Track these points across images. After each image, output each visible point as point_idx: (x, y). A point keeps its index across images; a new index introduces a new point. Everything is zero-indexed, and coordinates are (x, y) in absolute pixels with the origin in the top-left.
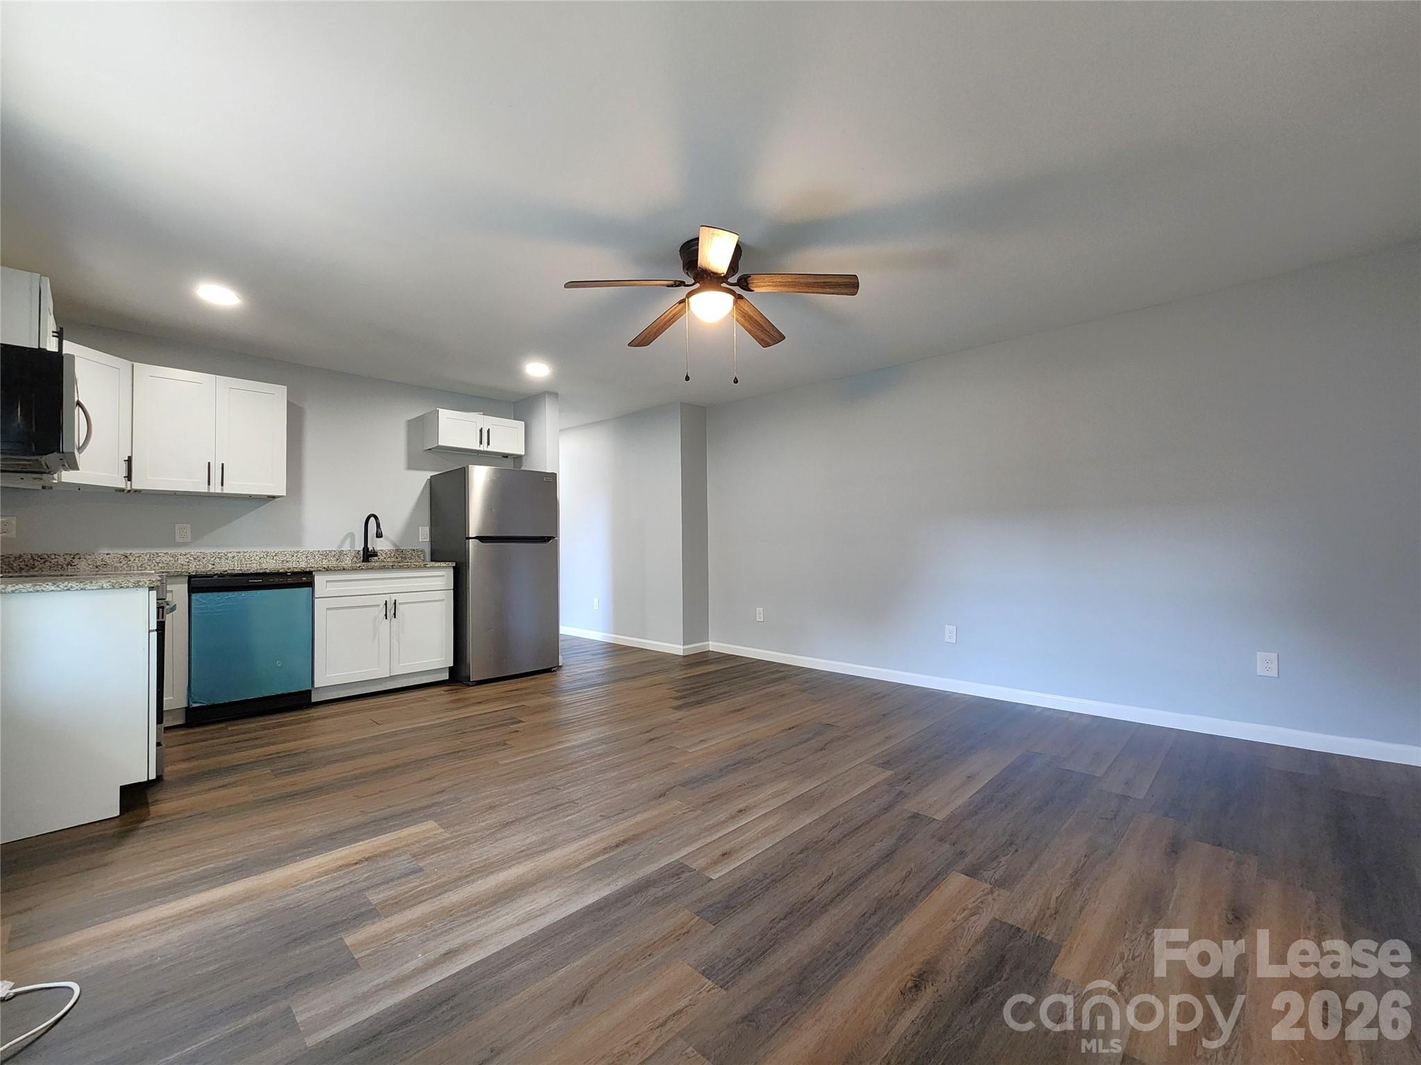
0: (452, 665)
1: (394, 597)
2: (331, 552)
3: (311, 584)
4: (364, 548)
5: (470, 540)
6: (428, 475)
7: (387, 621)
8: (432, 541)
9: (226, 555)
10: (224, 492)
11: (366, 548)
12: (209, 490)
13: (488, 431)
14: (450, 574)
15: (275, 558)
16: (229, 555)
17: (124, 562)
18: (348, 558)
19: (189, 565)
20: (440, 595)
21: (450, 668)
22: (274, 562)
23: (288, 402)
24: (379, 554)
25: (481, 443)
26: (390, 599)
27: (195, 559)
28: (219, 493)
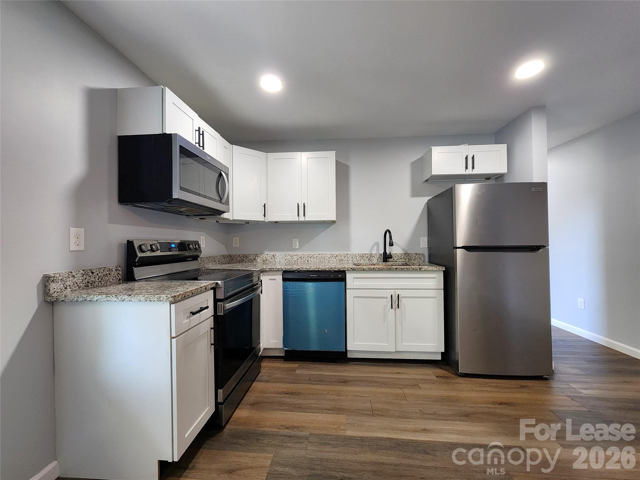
0: (444, 351)
1: (398, 292)
2: (365, 254)
3: (344, 279)
4: (384, 253)
5: (458, 250)
6: (425, 199)
7: (393, 310)
8: (429, 248)
9: (313, 256)
10: (306, 220)
11: (385, 252)
12: (299, 219)
13: (473, 158)
14: (440, 277)
15: (336, 258)
16: (315, 256)
17: (273, 259)
18: (375, 259)
19: (298, 261)
20: (432, 293)
21: (442, 353)
22: (336, 260)
23: (336, 161)
24: (394, 257)
25: (466, 168)
26: (394, 293)
27: (300, 258)
28: (303, 221)
